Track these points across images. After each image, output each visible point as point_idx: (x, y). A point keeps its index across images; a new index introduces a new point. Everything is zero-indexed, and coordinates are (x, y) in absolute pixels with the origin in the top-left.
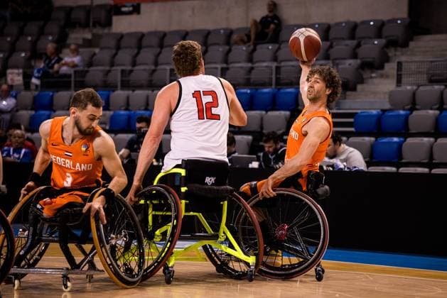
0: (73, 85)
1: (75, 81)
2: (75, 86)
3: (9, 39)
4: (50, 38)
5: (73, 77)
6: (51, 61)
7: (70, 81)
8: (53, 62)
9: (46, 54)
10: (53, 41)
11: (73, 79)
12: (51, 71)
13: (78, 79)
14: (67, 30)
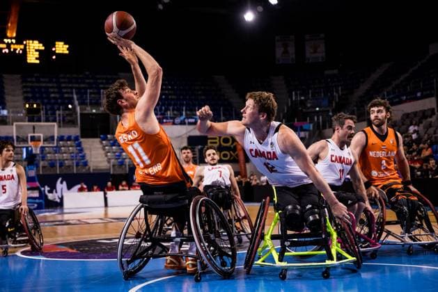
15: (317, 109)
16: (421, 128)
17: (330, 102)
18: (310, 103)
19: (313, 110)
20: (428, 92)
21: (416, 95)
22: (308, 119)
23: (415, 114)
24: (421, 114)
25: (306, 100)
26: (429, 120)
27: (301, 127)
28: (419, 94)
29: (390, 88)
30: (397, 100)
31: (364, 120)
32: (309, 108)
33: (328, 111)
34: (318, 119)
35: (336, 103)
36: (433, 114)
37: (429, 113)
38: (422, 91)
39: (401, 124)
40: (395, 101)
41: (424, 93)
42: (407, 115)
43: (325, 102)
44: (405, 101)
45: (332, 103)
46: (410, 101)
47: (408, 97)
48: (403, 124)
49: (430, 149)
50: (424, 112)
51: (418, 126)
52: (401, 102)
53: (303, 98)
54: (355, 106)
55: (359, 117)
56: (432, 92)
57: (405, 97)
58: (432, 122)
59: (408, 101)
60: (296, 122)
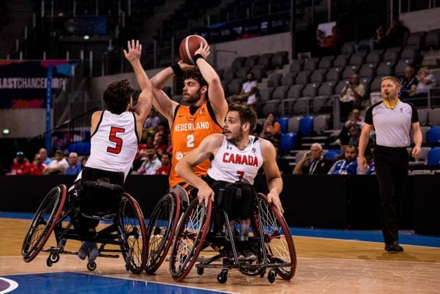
0: (429, 103)
1: (431, 99)
2: (431, 104)
3: (371, 66)
4: (407, 61)
5: (429, 94)
6: (408, 82)
7: (427, 100)
8: (410, 83)
9: (403, 76)
10: (409, 65)
11: (429, 98)
12: (408, 91)
13: (433, 97)
14: (422, 53)
15: (87, 37)
16: (263, 86)
17: (111, 27)
18: (74, 25)
19: (78, 39)
20: (280, 23)
21: (260, 26)
22: (68, 54)
23: (256, 59)
24: (266, 61)
25: (65, 19)
26: (279, 71)
27: (55, 69)
28: (264, 25)
29: (217, 11)
30: (227, 32)
32: (70, 34)
33: (107, 43)
34: (87, 56)
35: (121, 29)
36: (286, 61)
37: (279, 60)
38: (269, 20)
39: (231, 75)
40: (223, 33)
41: (274, 24)
42: (243, 61)
43: (101, 27)
44: (241, 36)
45: (114, 29)
46: (249, 37)
47: (246, 29)
48: (235, 77)
49: (277, 124)
50: (270, 57)
51: (260, 81)
52: (233, 37)
53: (61, 15)
54: (155, 38)
55: (159, 59)
56: (287, 23)
57: (240, 28)
58: (282, 75)
59: (246, 35)
60: (45, 59)
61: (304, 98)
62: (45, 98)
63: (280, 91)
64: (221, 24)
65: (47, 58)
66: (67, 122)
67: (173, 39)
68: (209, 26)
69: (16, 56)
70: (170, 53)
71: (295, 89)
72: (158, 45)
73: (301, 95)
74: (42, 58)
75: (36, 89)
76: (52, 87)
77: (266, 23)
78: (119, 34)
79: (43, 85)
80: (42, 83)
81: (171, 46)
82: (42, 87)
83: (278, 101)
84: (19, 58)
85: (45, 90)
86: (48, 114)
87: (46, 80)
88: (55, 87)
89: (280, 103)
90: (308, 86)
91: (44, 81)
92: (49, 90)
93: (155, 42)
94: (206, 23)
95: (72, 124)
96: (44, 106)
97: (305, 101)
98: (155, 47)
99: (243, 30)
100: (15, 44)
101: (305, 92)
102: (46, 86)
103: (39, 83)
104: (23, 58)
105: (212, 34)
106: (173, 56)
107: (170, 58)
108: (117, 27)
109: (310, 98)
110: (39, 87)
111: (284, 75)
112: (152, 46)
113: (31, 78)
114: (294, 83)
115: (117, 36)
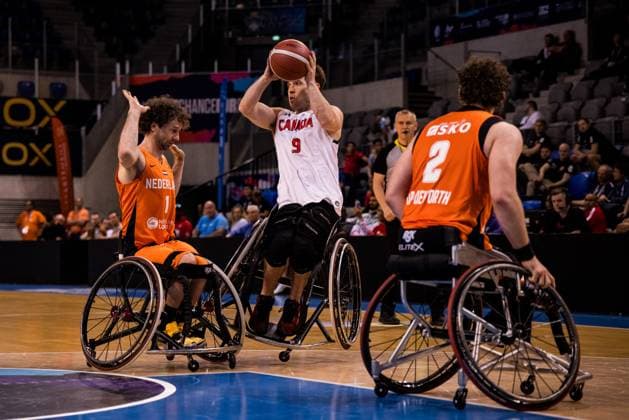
15: (276, 38)
18: (257, 20)
19: (265, 41)
20: (569, 5)
21: (537, 11)
22: (249, 62)
25: (246, 12)
26: (567, 79)
27: (230, 85)
28: (543, 10)
30: (486, 23)
31: (396, 75)
32: (253, 34)
35: (326, 23)
40: (478, 24)
41: (558, 7)
43: (298, 21)
44: (507, 28)
45: (317, 23)
46: (520, 29)
47: (515, 17)
52: (495, 30)
53: (240, 6)
54: (375, 35)
55: (382, 66)
56: (580, 6)
57: (507, 16)
58: (572, 85)
59: (514, 26)
60: (216, 71)
61: (607, 119)
62: (218, 127)
63: (569, 108)
64: (476, 11)
65: (219, 70)
66: (248, 161)
67: (403, 36)
68: (457, 14)
69: (175, 68)
70: (399, 57)
71: (593, 106)
72: (381, 47)
73: (602, 113)
74: (213, 70)
75: (204, 114)
76: (227, 110)
77: (547, 7)
78: (323, 32)
79: (215, 109)
80: (213, 105)
81: (399, 45)
82: (213, 112)
83: (566, 124)
84: (180, 71)
85: (216, 117)
86: (221, 151)
87: (218, 101)
88: (231, 111)
89: (569, 127)
90: (614, 101)
91: (215, 103)
92: (222, 115)
93: (376, 42)
94: (453, 10)
95: (256, 165)
96: (215, 139)
97: (610, 122)
98: (376, 48)
99: (510, 18)
100: (175, 51)
101: (609, 109)
102: (218, 110)
103: (209, 106)
104: (186, 71)
105: (462, 26)
106: (402, 61)
107: (399, 64)
108: (320, 21)
109: (617, 119)
110: (207, 112)
111: (575, 84)
112: (371, 48)
113: (197, 98)
114: (591, 96)
115: (320, 35)
